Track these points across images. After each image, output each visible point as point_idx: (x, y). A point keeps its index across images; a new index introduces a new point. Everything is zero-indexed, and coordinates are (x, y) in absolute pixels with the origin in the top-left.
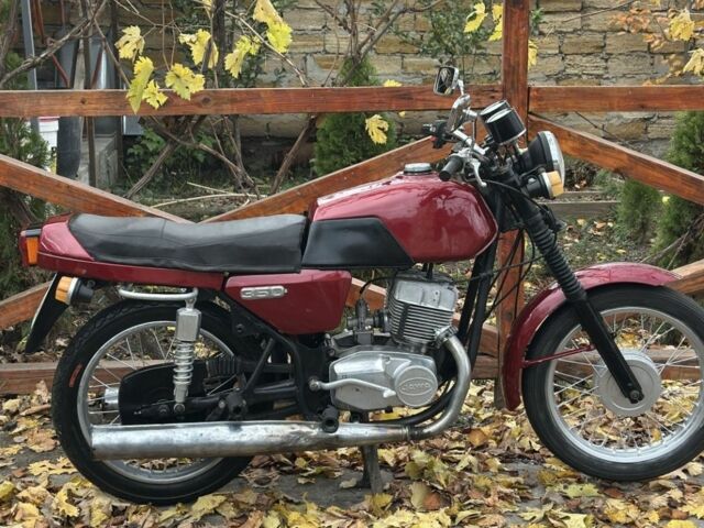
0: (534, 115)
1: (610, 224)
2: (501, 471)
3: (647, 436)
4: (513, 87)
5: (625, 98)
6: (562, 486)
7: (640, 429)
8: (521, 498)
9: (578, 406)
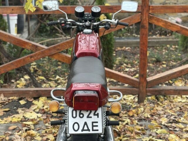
0: (151, 14)
1: (177, 47)
2: (137, 124)
3: (184, 113)
4: (144, 6)
5: (179, 9)
6: (156, 130)
7: (181, 111)
8: (143, 134)
9: (163, 103)
